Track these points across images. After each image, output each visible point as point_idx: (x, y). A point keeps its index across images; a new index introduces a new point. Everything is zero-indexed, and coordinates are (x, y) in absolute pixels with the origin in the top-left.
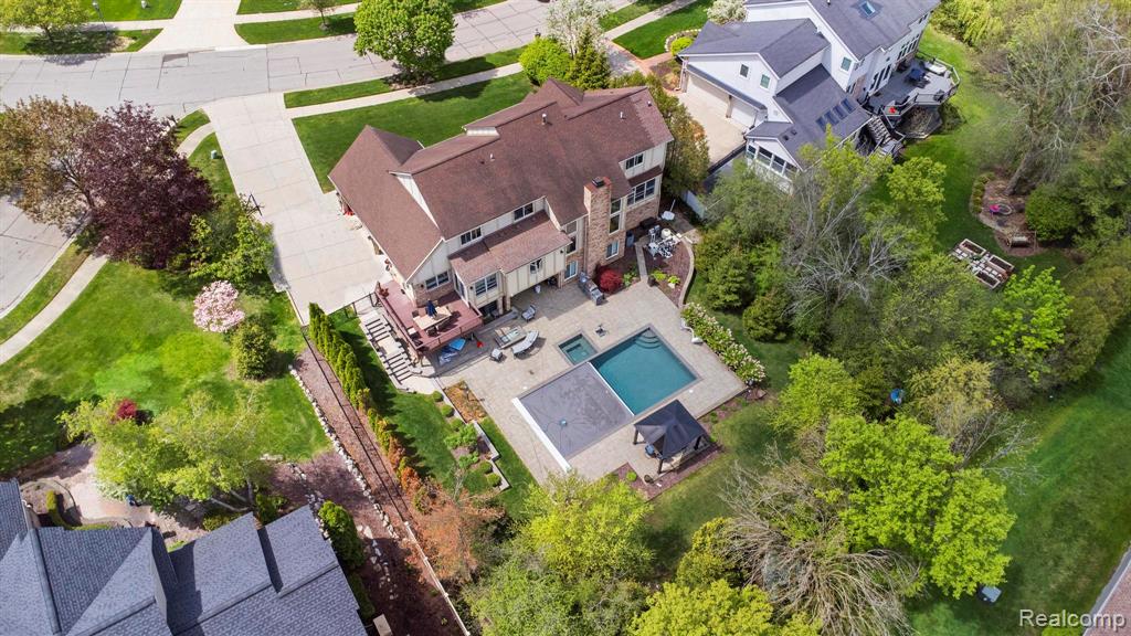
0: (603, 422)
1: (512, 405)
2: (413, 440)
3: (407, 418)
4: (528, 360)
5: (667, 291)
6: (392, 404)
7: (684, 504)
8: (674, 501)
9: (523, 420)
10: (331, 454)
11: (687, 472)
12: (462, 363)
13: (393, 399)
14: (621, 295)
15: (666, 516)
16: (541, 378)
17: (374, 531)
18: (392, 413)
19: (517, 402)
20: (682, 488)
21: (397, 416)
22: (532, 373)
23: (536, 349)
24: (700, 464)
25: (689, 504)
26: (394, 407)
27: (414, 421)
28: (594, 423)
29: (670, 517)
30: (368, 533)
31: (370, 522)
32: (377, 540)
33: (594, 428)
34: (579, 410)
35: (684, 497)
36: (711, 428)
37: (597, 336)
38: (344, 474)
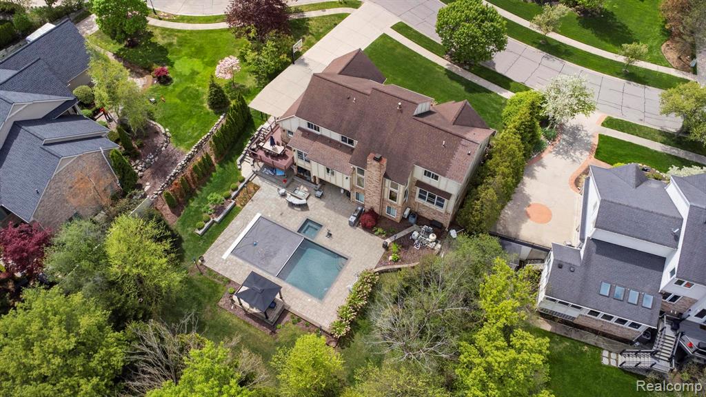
1: (255, 215)
2: (210, 182)
3: (222, 174)
4: (290, 209)
5: (385, 258)
6: (228, 163)
7: (225, 326)
8: (225, 320)
9: (247, 224)
10: (183, 154)
11: (248, 319)
12: (272, 181)
13: (230, 163)
14: (366, 235)
16: (279, 220)
18: (221, 165)
19: (258, 215)
20: (235, 321)
21: (221, 169)
22: (281, 215)
23: (299, 209)
24: (257, 325)
27: (223, 177)
28: (261, 259)
30: (147, 188)
31: (153, 187)
32: (144, 192)
34: (267, 248)
35: (230, 324)
36: (287, 322)
37: (326, 234)
38: (175, 163)
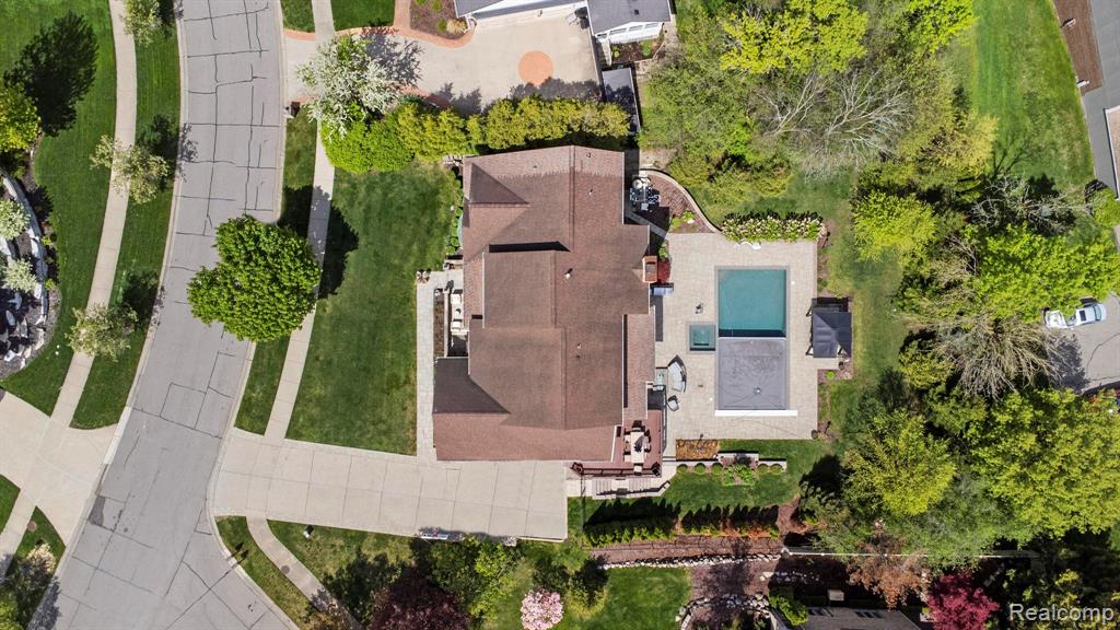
0: (775, 363)
1: (720, 418)
4: (691, 379)
5: (693, 228)
7: (871, 355)
8: (864, 358)
9: (738, 418)
10: (694, 571)
13: (667, 502)
14: (673, 268)
15: (870, 372)
16: (710, 383)
17: (768, 570)
18: (678, 510)
19: (719, 413)
20: (859, 347)
21: (682, 507)
22: (702, 386)
23: (683, 369)
25: (872, 351)
26: (674, 505)
27: (694, 496)
28: (772, 370)
29: (873, 370)
30: (769, 575)
31: (762, 569)
32: (776, 570)
33: (775, 372)
34: (754, 373)
35: (865, 350)
37: (701, 314)
